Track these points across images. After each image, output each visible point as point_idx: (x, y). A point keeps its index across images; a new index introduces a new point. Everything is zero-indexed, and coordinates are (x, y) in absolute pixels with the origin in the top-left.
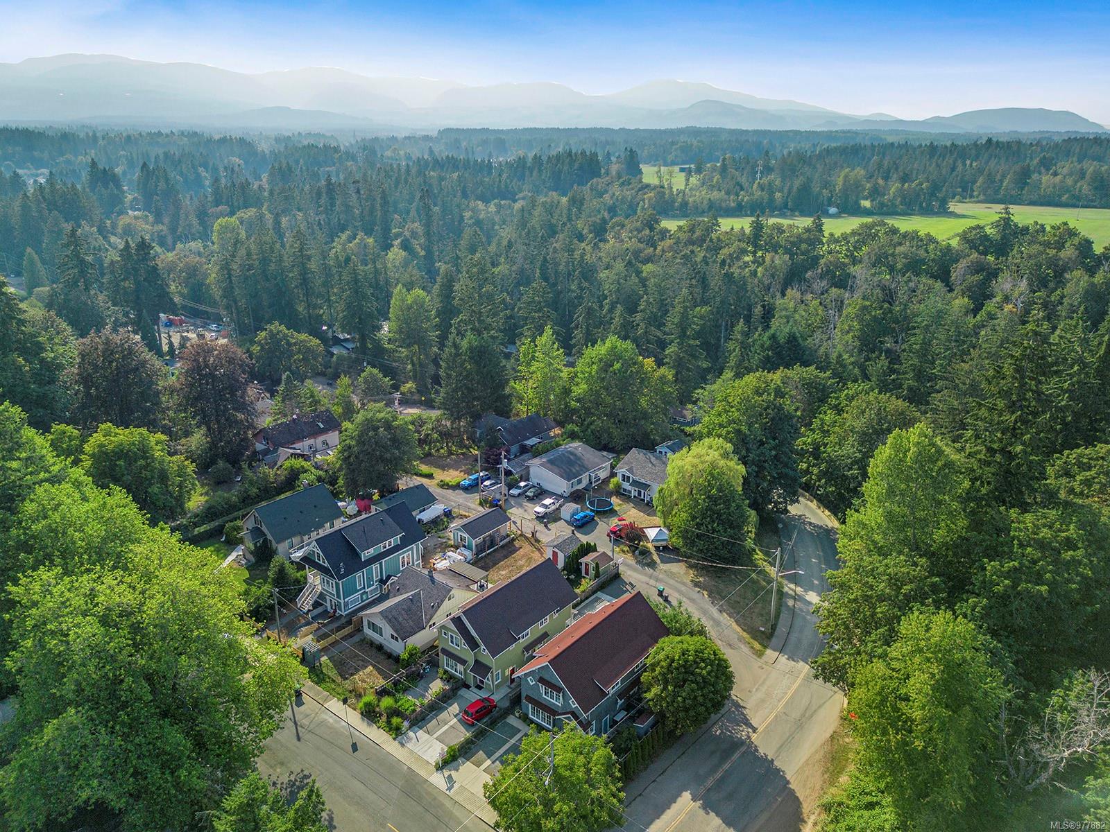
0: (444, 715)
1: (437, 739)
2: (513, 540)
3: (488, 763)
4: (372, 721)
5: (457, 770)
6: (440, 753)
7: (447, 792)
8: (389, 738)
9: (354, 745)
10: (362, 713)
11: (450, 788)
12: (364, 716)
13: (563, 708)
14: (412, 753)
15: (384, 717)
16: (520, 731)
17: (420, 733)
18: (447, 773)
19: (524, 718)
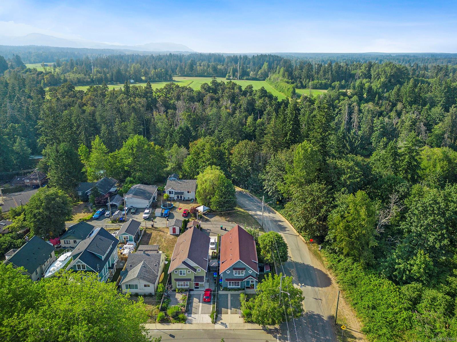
0: (194, 304)
1: (201, 314)
2: (145, 231)
3: (229, 311)
4: (168, 323)
5: (222, 319)
6: (210, 317)
7: (227, 328)
8: (183, 324)
9: (171, 335)
10: (159, 322)
11: (226, 327)
12: (162, 323)
13: (245, 276)
14: (198, 324)
15: (171, 319)
16: (228, 294)
17: (192, 315)
18: (219, 323)
19: (226, 289)
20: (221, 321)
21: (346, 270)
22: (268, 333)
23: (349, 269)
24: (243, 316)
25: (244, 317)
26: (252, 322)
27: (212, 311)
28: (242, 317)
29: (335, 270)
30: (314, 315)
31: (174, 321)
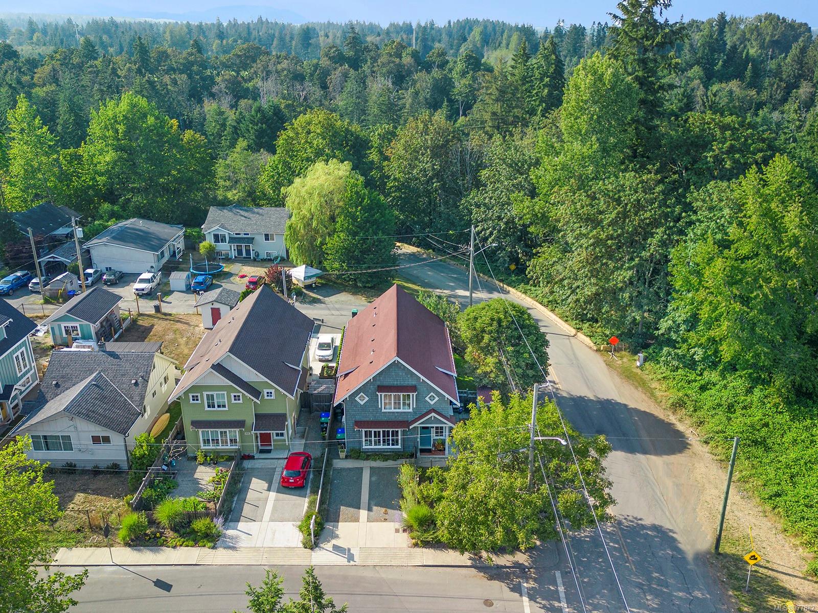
0: (251, 496)
1: (271, 520)
2: (134, 321)
3: (363, 513)
4: (157, 545)
5: (337, 537)
6: (297, 531)
7: (352, 563)
8: (206, 550)
9: (160, 584)
10: (127, 545)
11: (351, 558)
12: (134, 546)
13: (415, 412)
14: (256, 549)
15: (170, 534)
16: (362, 469)
17: (241, 525)
18: (329, 546)
19: (357, 454)
20: (334, 542)
21: (731, 408)
22: (491, 578)
23: (737, 407)
24: (408, 528)
25: (412, 531)
26: (437, 544)
27: (307, 512)
28: (404, 531)
29: (695, 411)
30: (643, 527)
31: (179, 541)
